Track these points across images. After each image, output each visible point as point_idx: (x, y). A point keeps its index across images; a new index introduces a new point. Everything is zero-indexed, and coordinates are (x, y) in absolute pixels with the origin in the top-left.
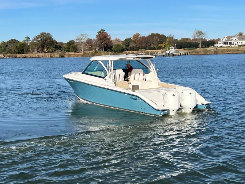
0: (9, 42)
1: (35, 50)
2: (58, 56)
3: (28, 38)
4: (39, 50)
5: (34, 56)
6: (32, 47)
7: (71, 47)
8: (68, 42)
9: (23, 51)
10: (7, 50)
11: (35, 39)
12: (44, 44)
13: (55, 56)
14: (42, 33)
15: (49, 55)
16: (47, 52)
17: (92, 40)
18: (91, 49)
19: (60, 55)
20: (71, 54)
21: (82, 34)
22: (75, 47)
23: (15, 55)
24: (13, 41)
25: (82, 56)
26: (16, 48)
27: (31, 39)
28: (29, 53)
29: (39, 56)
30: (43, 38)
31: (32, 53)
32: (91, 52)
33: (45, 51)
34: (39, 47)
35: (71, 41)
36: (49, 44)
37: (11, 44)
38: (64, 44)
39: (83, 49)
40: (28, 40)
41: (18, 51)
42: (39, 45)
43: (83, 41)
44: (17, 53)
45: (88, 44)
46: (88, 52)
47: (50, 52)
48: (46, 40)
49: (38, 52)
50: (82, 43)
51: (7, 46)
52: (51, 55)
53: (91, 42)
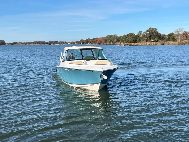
0: (128, 35)
1: (145, 40)
2: (161, 44)
3: (141, 32)
4: (148, 40)
5: (144, 44)
6: (143, 38)
7: (170, 38)
8: (169, 34)
9: (137, 41)
10: (127, 40)
11: (145, 32)
12: (151, 35)
13: (158, 44)
14: (150, 28)
15: (154, 44)
16: (153, 42)
17: (187, 32)
18: (186, 39)
19: (162, 43)
20: (170, 43)
21: (180, 28)
22: (174, 38)
23: (131, 43)
24: (131, 34)
25: (179, 44)
26: (132, 39)
27: (143, 33)
28: (140, 42)
29: (147, 44)
30: (151, 31)
31: (142, 42)
32: (186, 41)
33: (152, 41)
34: (148, 38)
35: (171, 33)
36: (155, 36)
37: (129, 36)
38: (166, 36)
39: (179, 39)
40: (140, 33)
41: (133, 41)
42: (148, 37)
43: (180, 33)
44: (132, 42)
45: (184, 35)
46: (183, 41)
47: (155, 41)
48: (153, 33)
49: (147, 41)
50: (180, 34)
51: (127, 37)
52: (155, 43)
53: (186, 34)
